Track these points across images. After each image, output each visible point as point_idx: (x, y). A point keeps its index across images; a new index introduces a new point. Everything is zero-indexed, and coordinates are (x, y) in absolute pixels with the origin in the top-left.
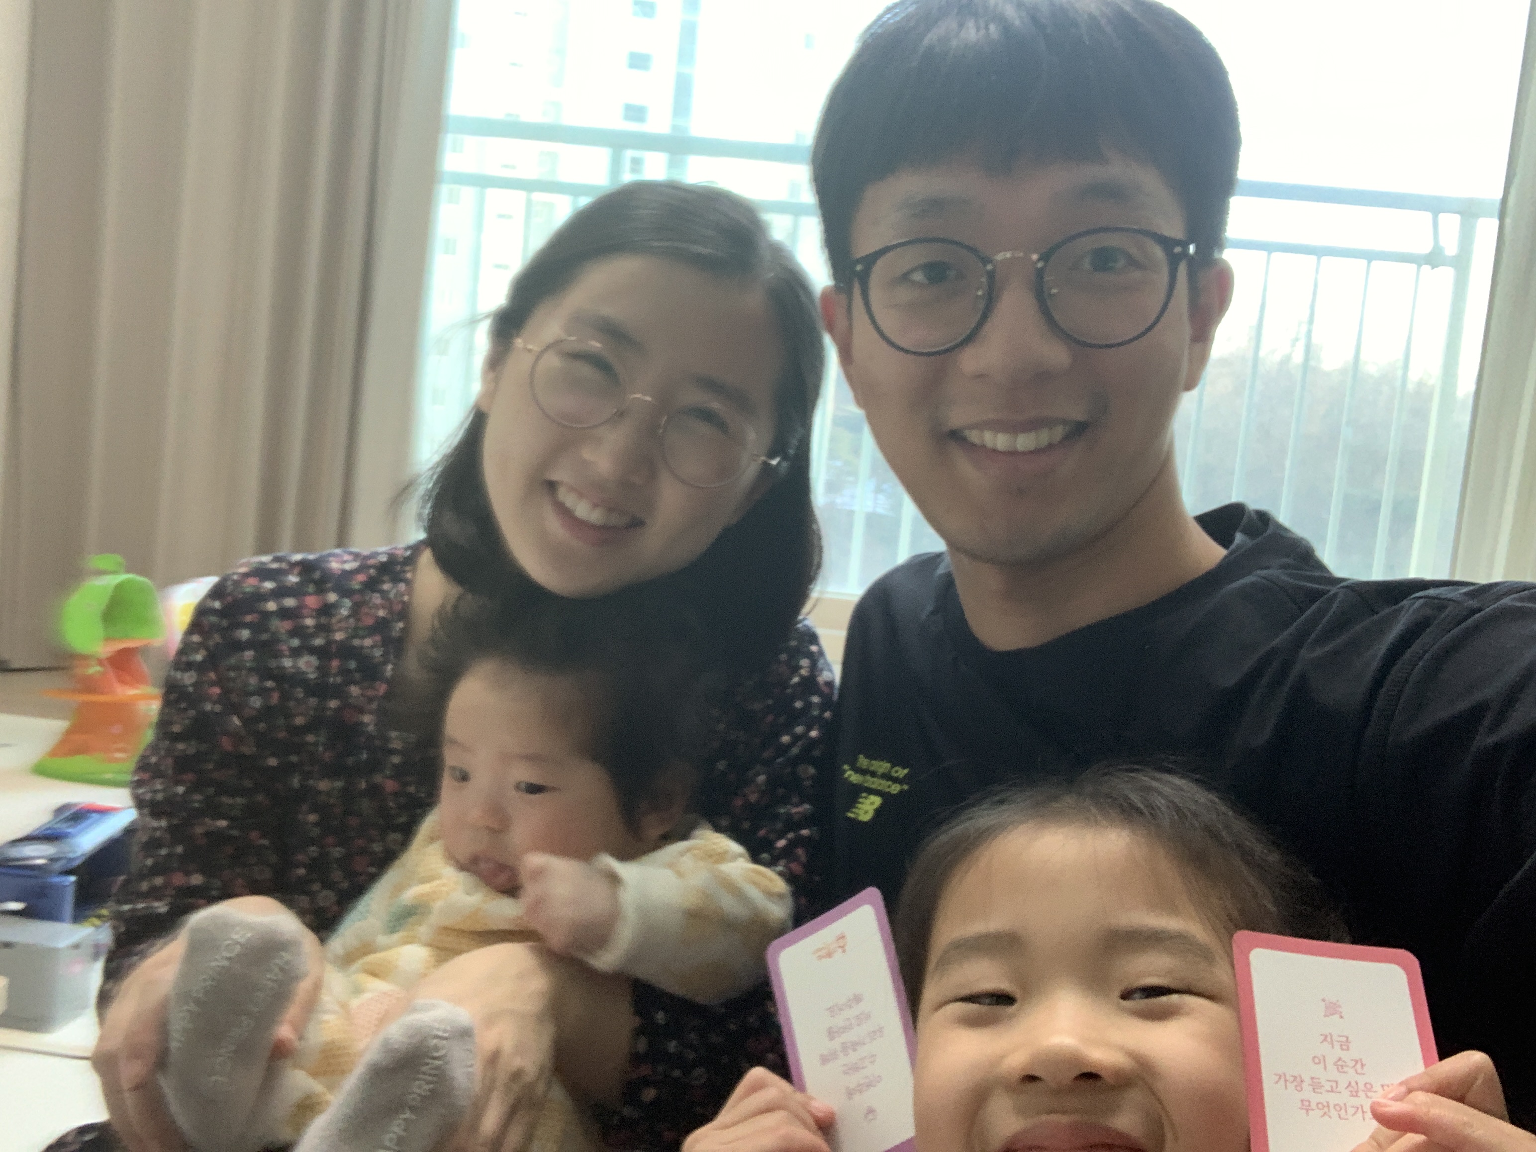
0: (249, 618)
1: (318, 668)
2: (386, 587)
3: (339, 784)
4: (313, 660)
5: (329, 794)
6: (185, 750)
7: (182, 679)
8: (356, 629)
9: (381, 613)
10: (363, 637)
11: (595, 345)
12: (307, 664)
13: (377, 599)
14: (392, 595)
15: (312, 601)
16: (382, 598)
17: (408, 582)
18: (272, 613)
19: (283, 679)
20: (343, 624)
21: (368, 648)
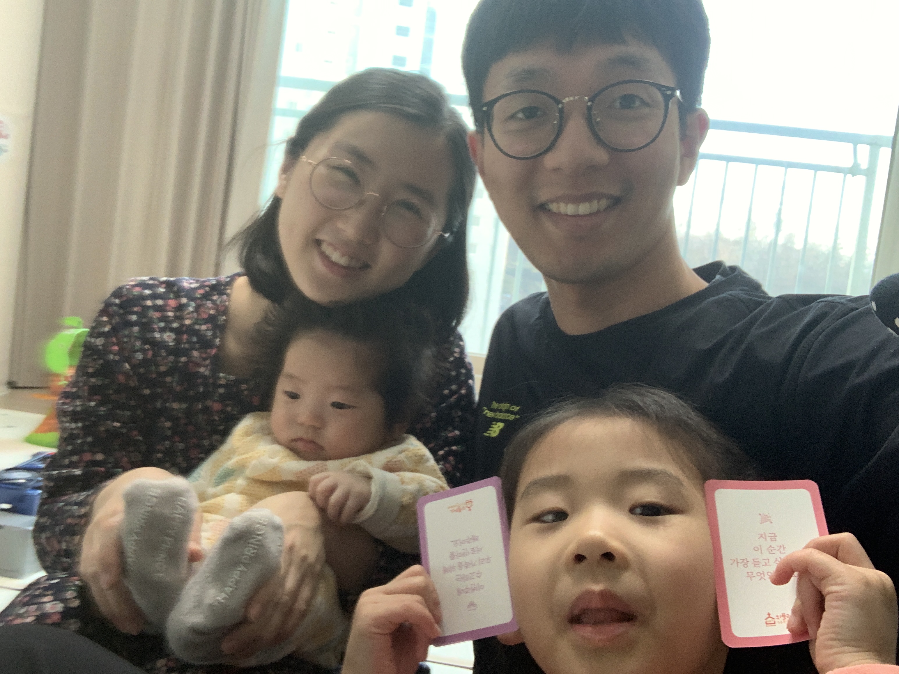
0: (136, 309)
1: (175, 340)
2: (215, 298)
3: (184, 406)
4: (173, 335)
5: (178, 410)
6: (94, 382)
7: (95, 342)
8: (197, 319)
9: (212, 312)
10: (201, 325)
11: (347, 162)
12: (169, 337)
13: (209, 304)
14: (218, 302)
15: (172, 303)
16: (213, 304)
17: (228, 295)
18: (149, 307)
19: (155, 345)
20: (191, 316)
21: (204, 330)
